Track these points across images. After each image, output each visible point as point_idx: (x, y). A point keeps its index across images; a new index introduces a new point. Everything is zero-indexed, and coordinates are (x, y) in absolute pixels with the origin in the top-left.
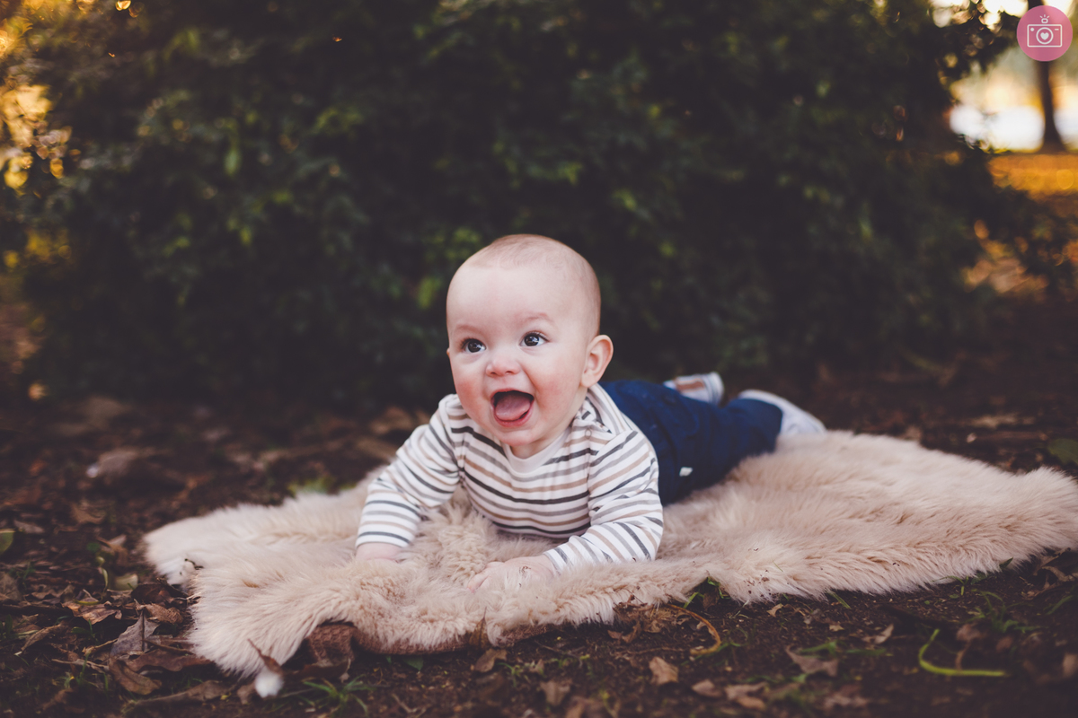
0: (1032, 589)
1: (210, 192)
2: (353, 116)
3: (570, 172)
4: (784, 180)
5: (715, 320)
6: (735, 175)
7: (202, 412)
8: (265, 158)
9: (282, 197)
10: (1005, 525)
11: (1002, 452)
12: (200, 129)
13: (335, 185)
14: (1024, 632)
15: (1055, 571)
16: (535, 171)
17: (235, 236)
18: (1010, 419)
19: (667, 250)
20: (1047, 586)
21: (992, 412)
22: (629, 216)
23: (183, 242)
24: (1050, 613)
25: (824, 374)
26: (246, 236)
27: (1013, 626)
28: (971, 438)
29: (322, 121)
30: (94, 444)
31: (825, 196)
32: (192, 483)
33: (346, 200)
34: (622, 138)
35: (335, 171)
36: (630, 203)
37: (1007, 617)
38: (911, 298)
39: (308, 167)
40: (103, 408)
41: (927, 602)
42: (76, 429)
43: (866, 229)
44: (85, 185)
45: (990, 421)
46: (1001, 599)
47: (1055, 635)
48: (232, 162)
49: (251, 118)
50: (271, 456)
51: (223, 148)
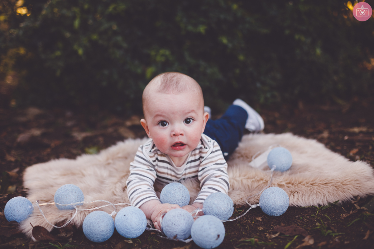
0: (345, 213)
1: (68, 35)
2: (122, 7)
3: (202, 29)
4: (287, 32)
5: (258, 85)
6: (264, 31)
7: (69, 114)
8: (90, 22)
9: (95, 37)
10: (336, 185)
11: (357, 144)
12: (65, 11)
13: (115, 33)
14: (334, 236)
15: (356, 205)
16: (190, 28)
17: (76, 52)
18: (364, 129)
19: (241, 58)
20: (351, 212)
21: (358, 125)
22: (225, 46)
23: (58, 53)
24: (348, 226)
25: (301, 105)
26: (80, 52)
27: (330, 233)
28: (346, 138)
29: (111, 8)
30: (27, 126)
31: (303, 39)
32: (53, 145)
33: (119, 38)
34: (222, 16)
35: (115, 27)
36: (225, 41)
37: (328, 228)
38: (335, 78)
39: (106, 26)
40: (33, 111)
41: (301, 218)
42: (22, 119)
43: (318, 51)
44: (21, 33)
45: (356, 130)
46: (330, 218)
47: (346, 238)
48: (77, 23)
49: (86, 6)
50: (84, 135)
51: (74, 18)
